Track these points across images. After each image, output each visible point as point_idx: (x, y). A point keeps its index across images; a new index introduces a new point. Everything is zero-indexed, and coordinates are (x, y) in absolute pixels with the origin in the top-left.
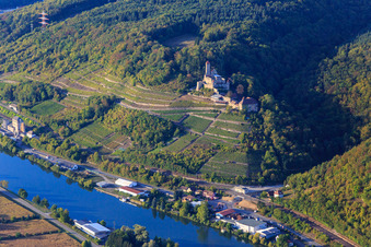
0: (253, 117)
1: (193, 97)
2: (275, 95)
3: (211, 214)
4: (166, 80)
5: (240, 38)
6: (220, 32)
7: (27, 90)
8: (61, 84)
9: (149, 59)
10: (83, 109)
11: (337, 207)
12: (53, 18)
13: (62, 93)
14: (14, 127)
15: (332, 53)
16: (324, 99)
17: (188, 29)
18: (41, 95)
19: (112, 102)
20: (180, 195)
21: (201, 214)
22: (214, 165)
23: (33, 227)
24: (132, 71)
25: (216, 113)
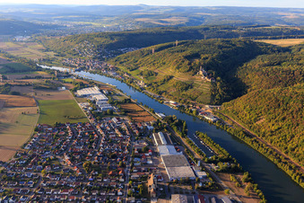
0: (214, 84)
1: (196, 77)
2: (222, 78)
3: (197, 113)
4: (188, 71)
5: (213, 59)
6: (207, 57)
7: (146, 72)
8: (156, 71)
9: (183, 64)
10: (162, 79)
11: (237, 113)
12: (156, 51)
13: (156, 74)
14: (141, 84)
15: (241, 65)
16: (237, 79)
17: (197, 56)
18: (150, 74)
19: (171, 77)
20: (189, 107)
21: (194, 113)
22: (200, 98)
23: (143, 114)
24: (178, 68)
25: (202, 82)
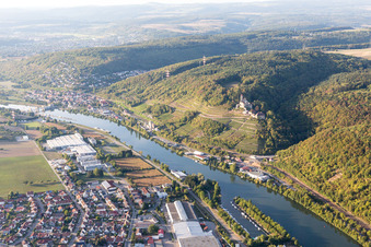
0: (263, 122)
1: (234, 112)
2: (275, 111)
3: (237, 168)
4: (222, 103)
5: (261, 83)
6: (252, 80)
7: (157, 108)
8: (173, 105)
9: (214, 93)
10: (182, 117)
11: (298, 166)
12: (172, 74)
13: (173, 110)
14: (149, 126)
15: (306, 91)
16: (299, 113)
17: (236, 79)
18: (164, 110)
19: (196, 114)
20: (223, 159)
21: (232, 169)
22: (242, 145)
23: (151, 173)
24: (206, 99)
25: (245, 120)
